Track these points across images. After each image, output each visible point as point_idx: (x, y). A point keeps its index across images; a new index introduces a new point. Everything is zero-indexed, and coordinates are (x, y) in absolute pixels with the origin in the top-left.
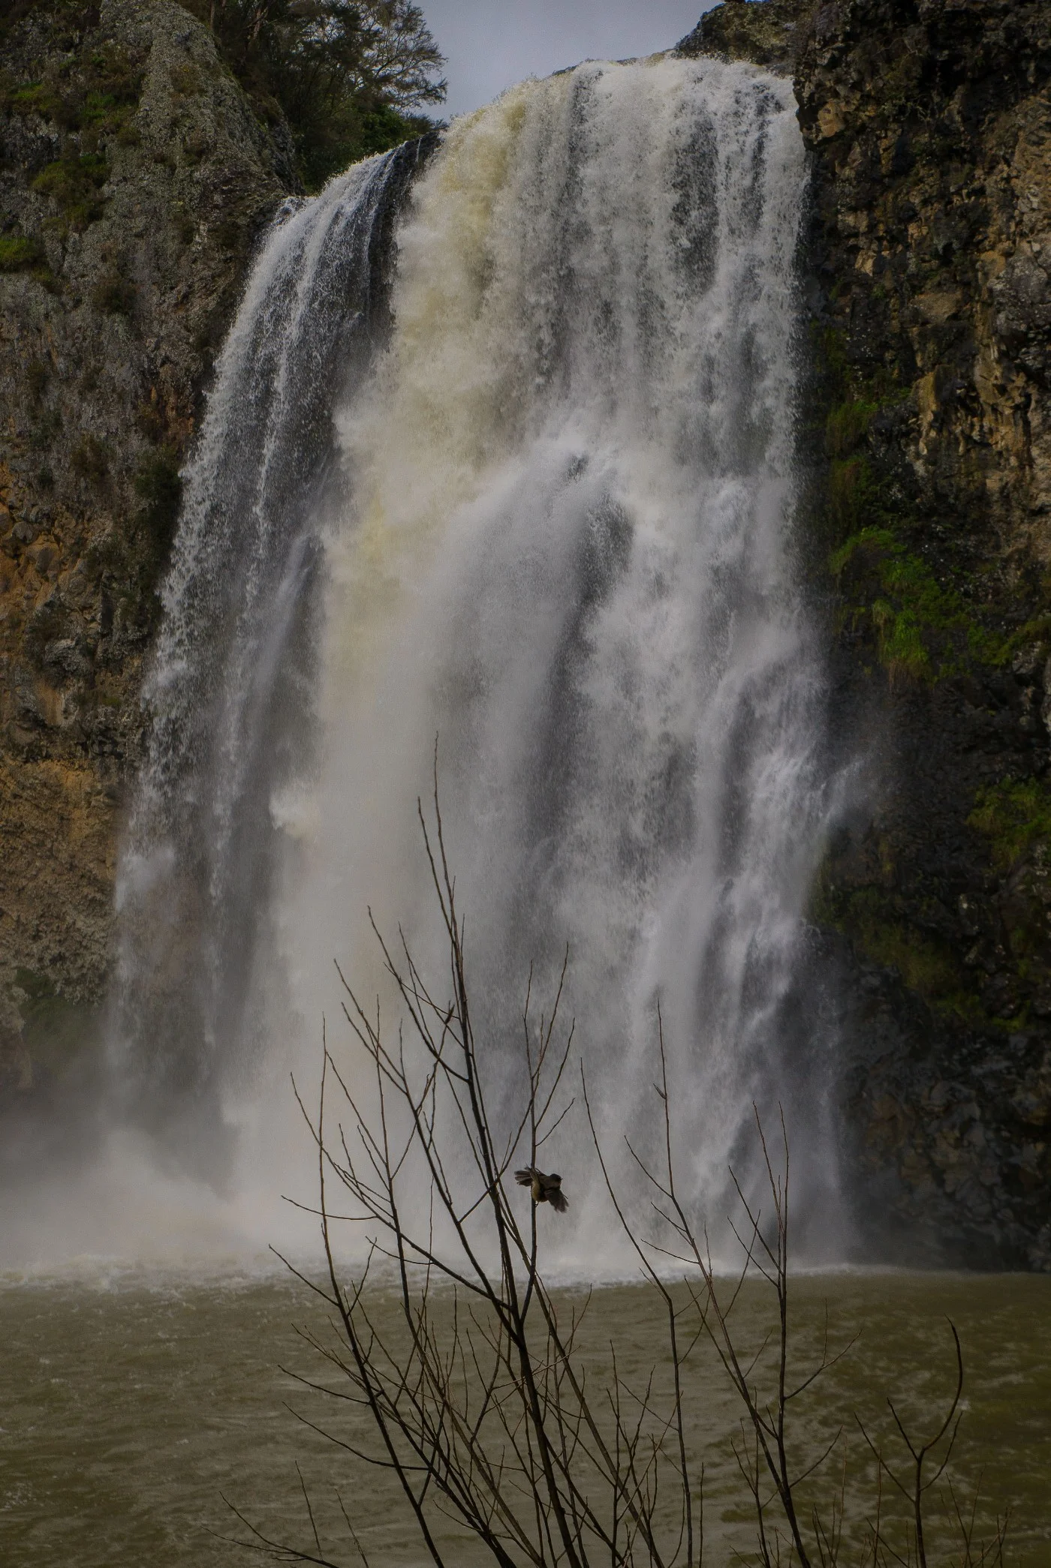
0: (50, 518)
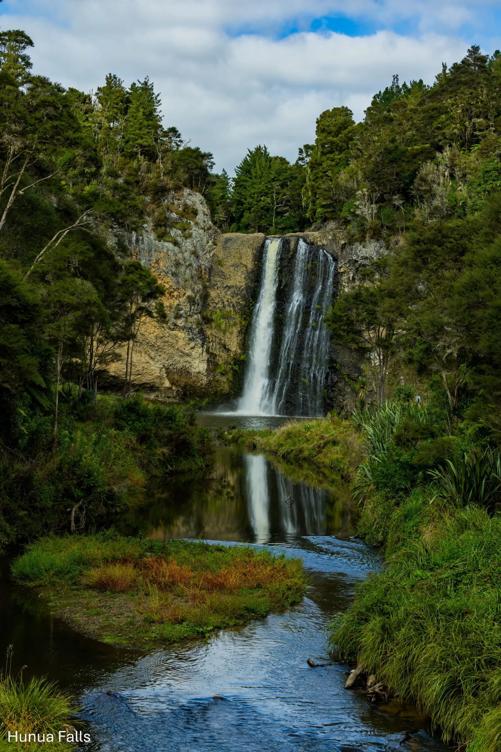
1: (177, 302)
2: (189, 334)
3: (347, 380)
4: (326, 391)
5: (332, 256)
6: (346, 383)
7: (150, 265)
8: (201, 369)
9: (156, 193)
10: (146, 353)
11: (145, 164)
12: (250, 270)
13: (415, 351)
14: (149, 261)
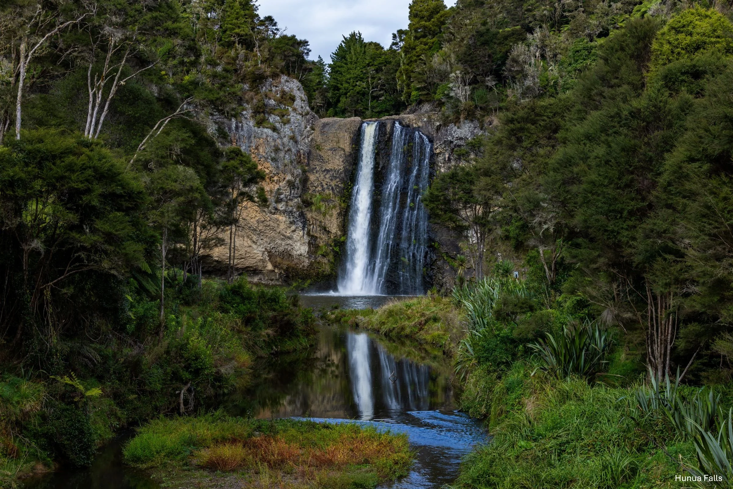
1: (277, 187)
2: (290, 218)
3: (445, 258)
4: (425, 269)
5: (428, 137)
6: (445, 261)
7: (250, 151)
8: (303, 252)
9: (254, 81)
10: (248, 237)
11: (242, 52)
12: (347, 153)
13: (511, 228)
14: (249, 147)
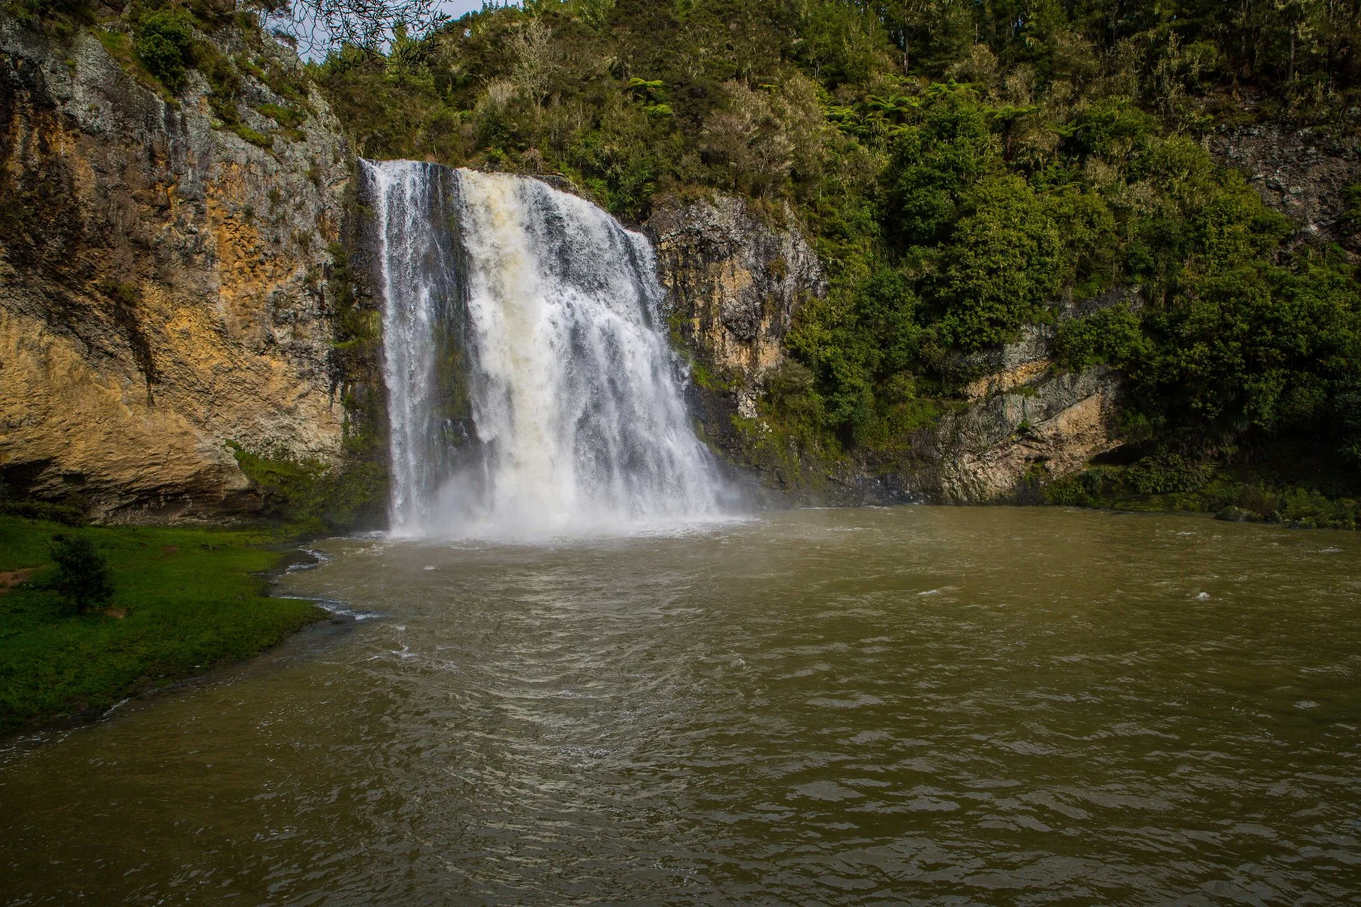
0: (275, 256)
1: (272, 288)
2: (301, 364)
7: (205, 190)
8: (328, 442)
10: (180, 410)
14: (203, 178)
